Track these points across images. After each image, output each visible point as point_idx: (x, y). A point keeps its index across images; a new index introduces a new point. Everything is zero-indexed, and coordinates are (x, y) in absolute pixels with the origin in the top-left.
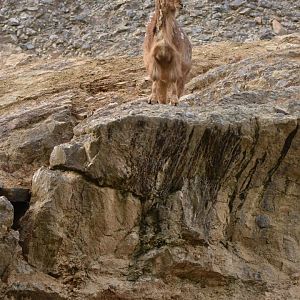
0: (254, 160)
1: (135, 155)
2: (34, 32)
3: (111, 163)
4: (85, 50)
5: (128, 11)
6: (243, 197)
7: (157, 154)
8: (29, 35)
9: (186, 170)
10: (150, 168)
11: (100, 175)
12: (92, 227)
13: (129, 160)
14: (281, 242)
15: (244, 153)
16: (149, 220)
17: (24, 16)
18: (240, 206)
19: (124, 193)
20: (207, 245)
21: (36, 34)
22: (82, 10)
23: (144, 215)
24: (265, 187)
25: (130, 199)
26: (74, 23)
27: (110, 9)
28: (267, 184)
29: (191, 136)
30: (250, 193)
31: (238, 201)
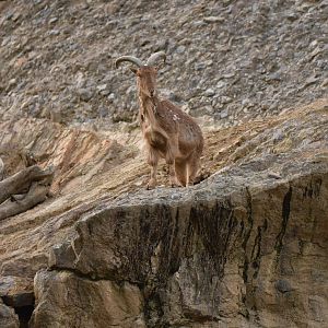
0: (255, 228)
1: (122, 246)
2: (228, 99)
3: (98, 257)
4: (272, 110)
5: (319, 62)
6: (256, 265)
7: (145, 240)
8: (224, 103)
9: (182, 250)
10: (141, 255)
11: (89, 270)
12: (96, 320)
13: (117, 251)
14: (306, 303)
15: (242, 223)
16: (152, 304)
17: (220, 84)
18: (255, 275)
19: (120, 283)
20: (216, 320)
21: (231, 101)
22: (278, 68)
23: (146, 301)
24: (279, 252)
25: (127, 287)
26: (269, 83)
27: (304, 62)
28: (279, 248)
29: (177, 217)
30: (263, 260)
31: (251, 270)
